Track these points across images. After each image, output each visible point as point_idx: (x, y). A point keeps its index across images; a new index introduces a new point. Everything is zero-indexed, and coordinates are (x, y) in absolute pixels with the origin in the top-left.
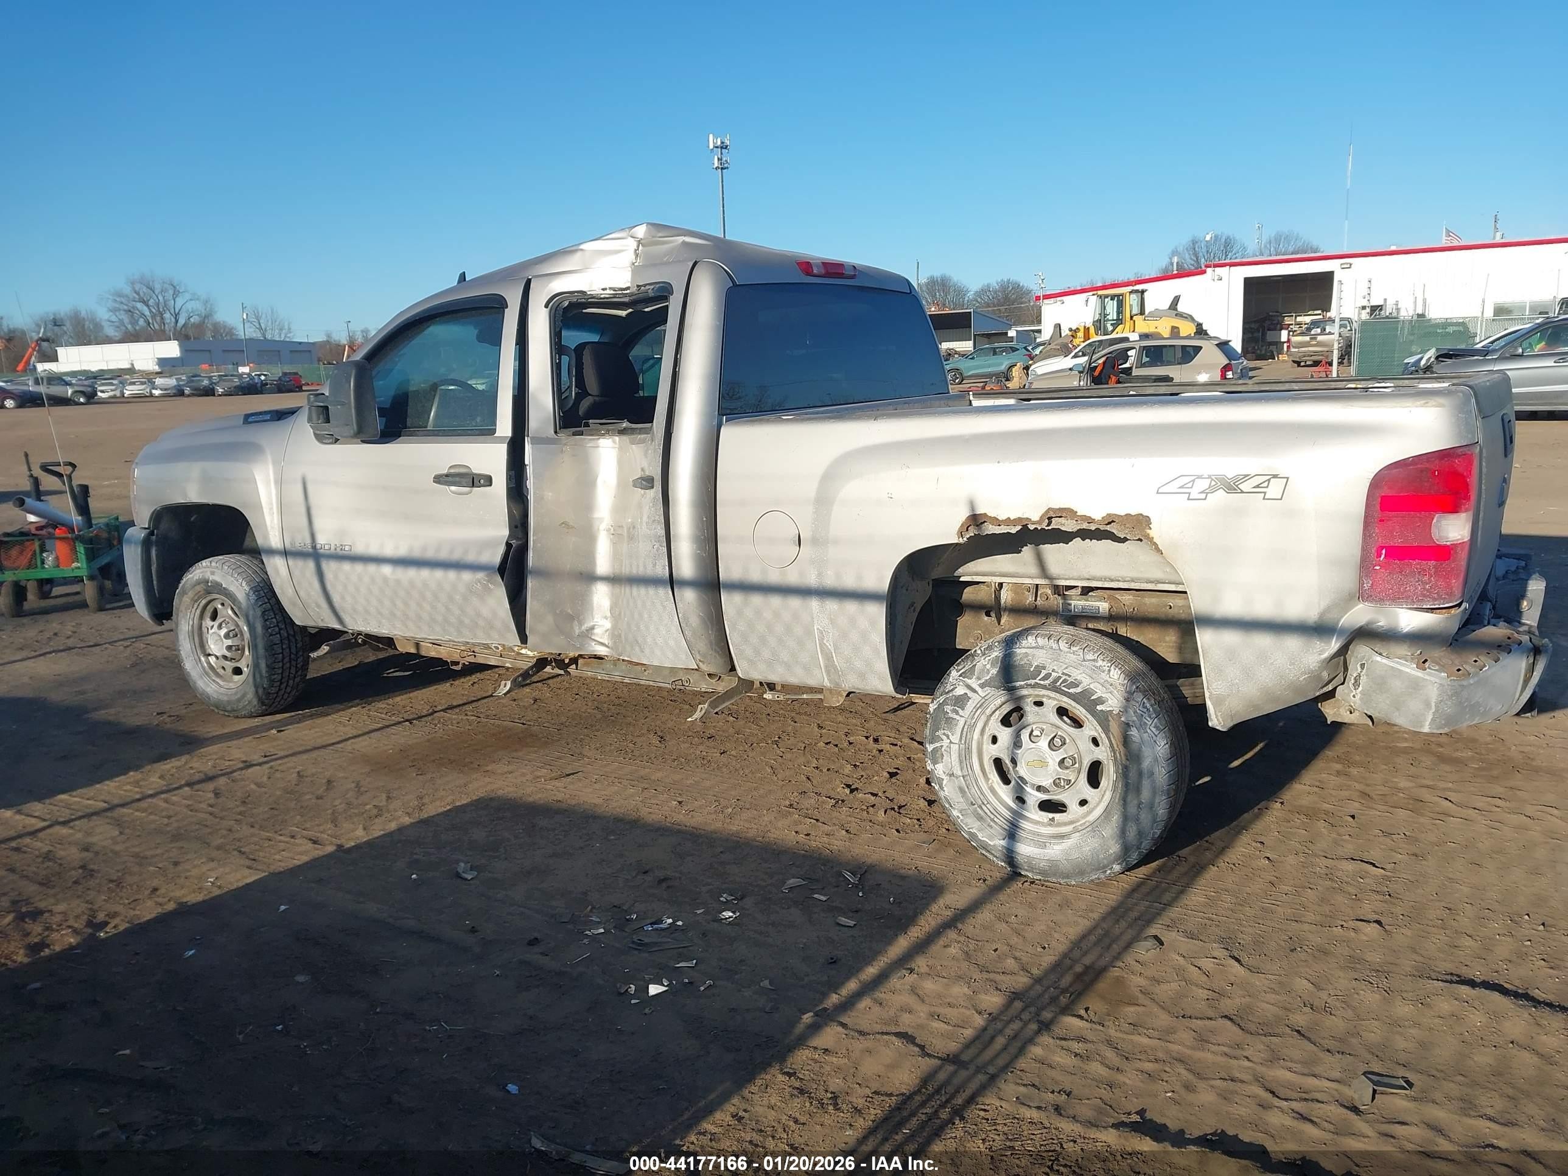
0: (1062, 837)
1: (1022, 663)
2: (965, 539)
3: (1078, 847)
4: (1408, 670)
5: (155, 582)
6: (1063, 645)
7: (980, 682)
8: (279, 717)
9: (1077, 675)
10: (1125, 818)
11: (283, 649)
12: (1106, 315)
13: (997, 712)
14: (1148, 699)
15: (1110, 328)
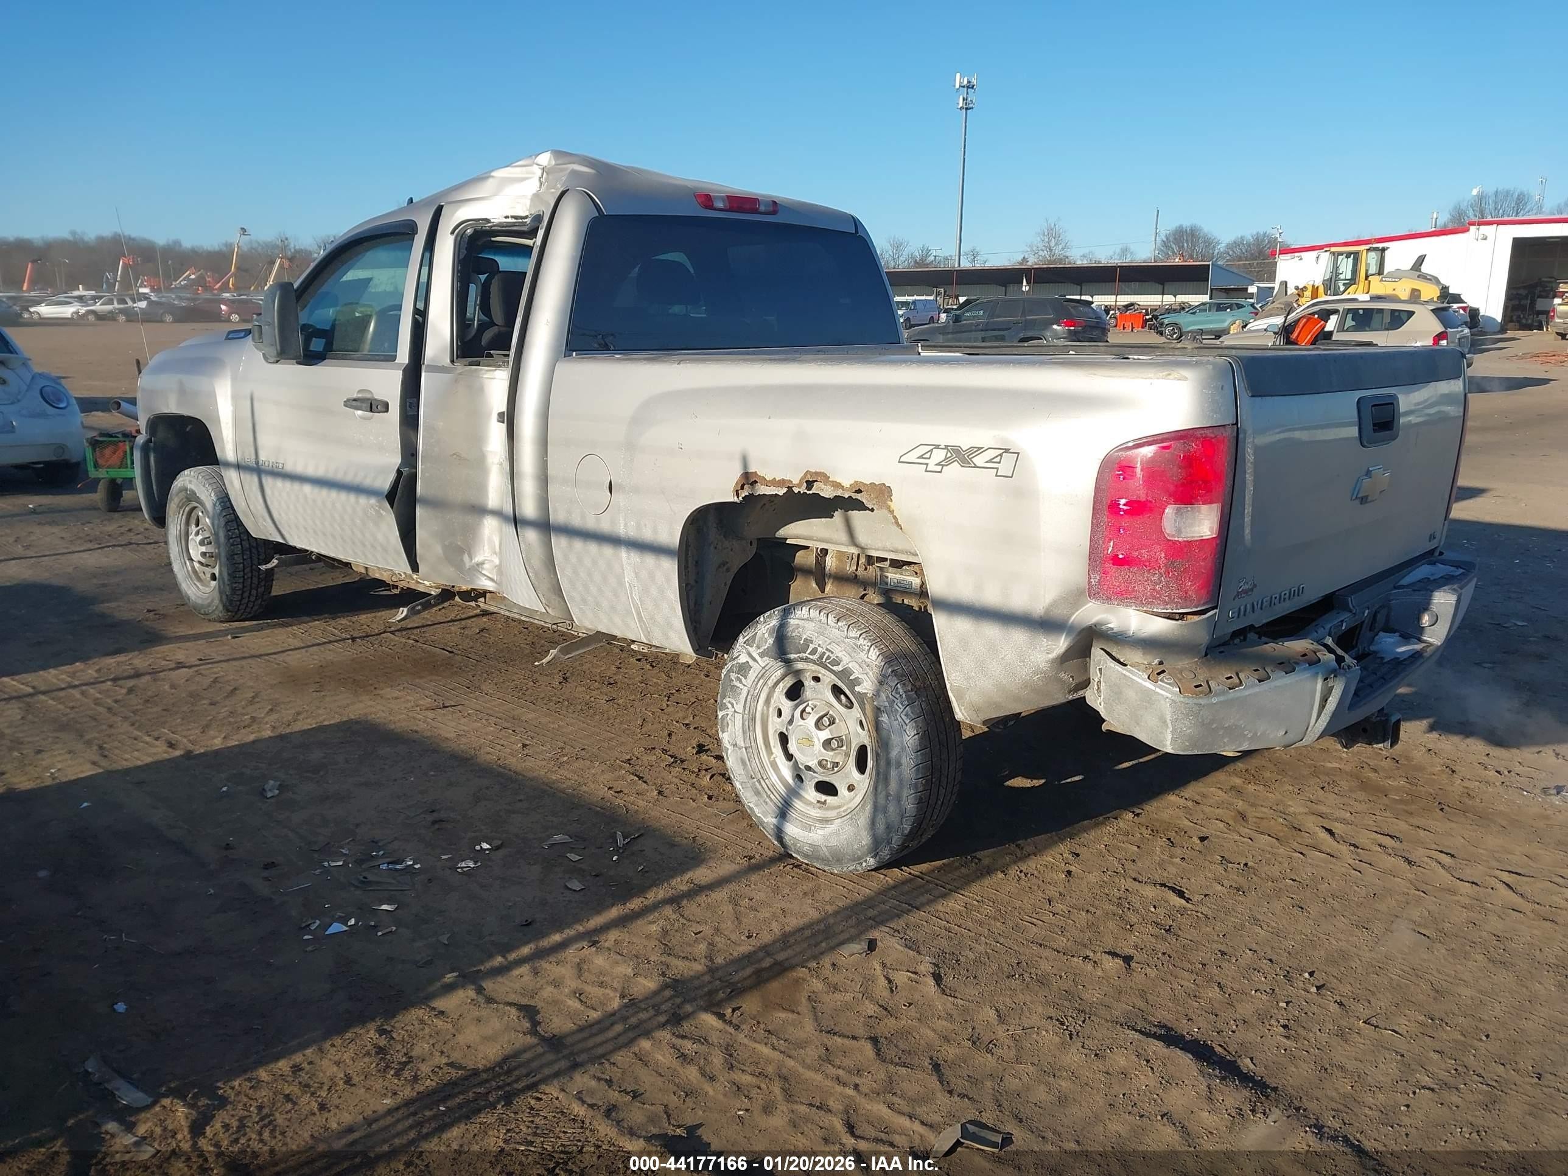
0: (826, 821)
1: (794, 634)
2: (740, 498)
3: (837, 833)
4: (1140, 681)
5: (154, 487)
6: (831, 620)
7: (759, 651)
8: (247, 623)
9: (839, 652)
10: (876, 808)
11: (244, 559)
12: (1337, 274)
13: (781, 685)
14: (904, 684)
15: (1342, 288)
